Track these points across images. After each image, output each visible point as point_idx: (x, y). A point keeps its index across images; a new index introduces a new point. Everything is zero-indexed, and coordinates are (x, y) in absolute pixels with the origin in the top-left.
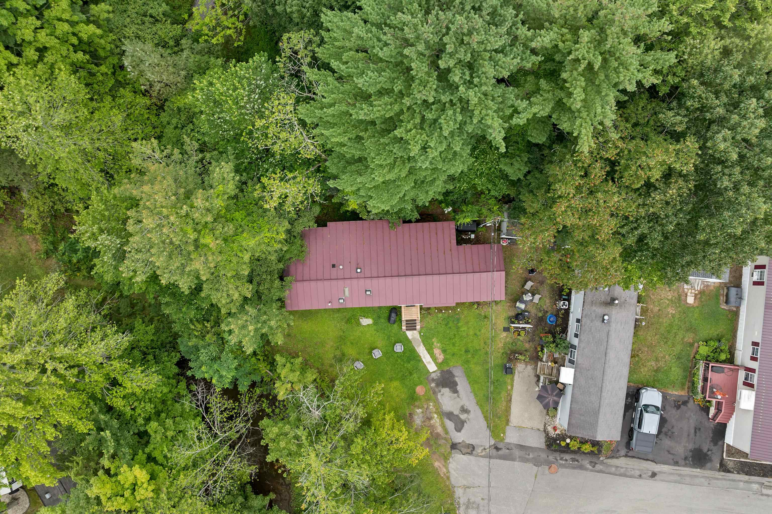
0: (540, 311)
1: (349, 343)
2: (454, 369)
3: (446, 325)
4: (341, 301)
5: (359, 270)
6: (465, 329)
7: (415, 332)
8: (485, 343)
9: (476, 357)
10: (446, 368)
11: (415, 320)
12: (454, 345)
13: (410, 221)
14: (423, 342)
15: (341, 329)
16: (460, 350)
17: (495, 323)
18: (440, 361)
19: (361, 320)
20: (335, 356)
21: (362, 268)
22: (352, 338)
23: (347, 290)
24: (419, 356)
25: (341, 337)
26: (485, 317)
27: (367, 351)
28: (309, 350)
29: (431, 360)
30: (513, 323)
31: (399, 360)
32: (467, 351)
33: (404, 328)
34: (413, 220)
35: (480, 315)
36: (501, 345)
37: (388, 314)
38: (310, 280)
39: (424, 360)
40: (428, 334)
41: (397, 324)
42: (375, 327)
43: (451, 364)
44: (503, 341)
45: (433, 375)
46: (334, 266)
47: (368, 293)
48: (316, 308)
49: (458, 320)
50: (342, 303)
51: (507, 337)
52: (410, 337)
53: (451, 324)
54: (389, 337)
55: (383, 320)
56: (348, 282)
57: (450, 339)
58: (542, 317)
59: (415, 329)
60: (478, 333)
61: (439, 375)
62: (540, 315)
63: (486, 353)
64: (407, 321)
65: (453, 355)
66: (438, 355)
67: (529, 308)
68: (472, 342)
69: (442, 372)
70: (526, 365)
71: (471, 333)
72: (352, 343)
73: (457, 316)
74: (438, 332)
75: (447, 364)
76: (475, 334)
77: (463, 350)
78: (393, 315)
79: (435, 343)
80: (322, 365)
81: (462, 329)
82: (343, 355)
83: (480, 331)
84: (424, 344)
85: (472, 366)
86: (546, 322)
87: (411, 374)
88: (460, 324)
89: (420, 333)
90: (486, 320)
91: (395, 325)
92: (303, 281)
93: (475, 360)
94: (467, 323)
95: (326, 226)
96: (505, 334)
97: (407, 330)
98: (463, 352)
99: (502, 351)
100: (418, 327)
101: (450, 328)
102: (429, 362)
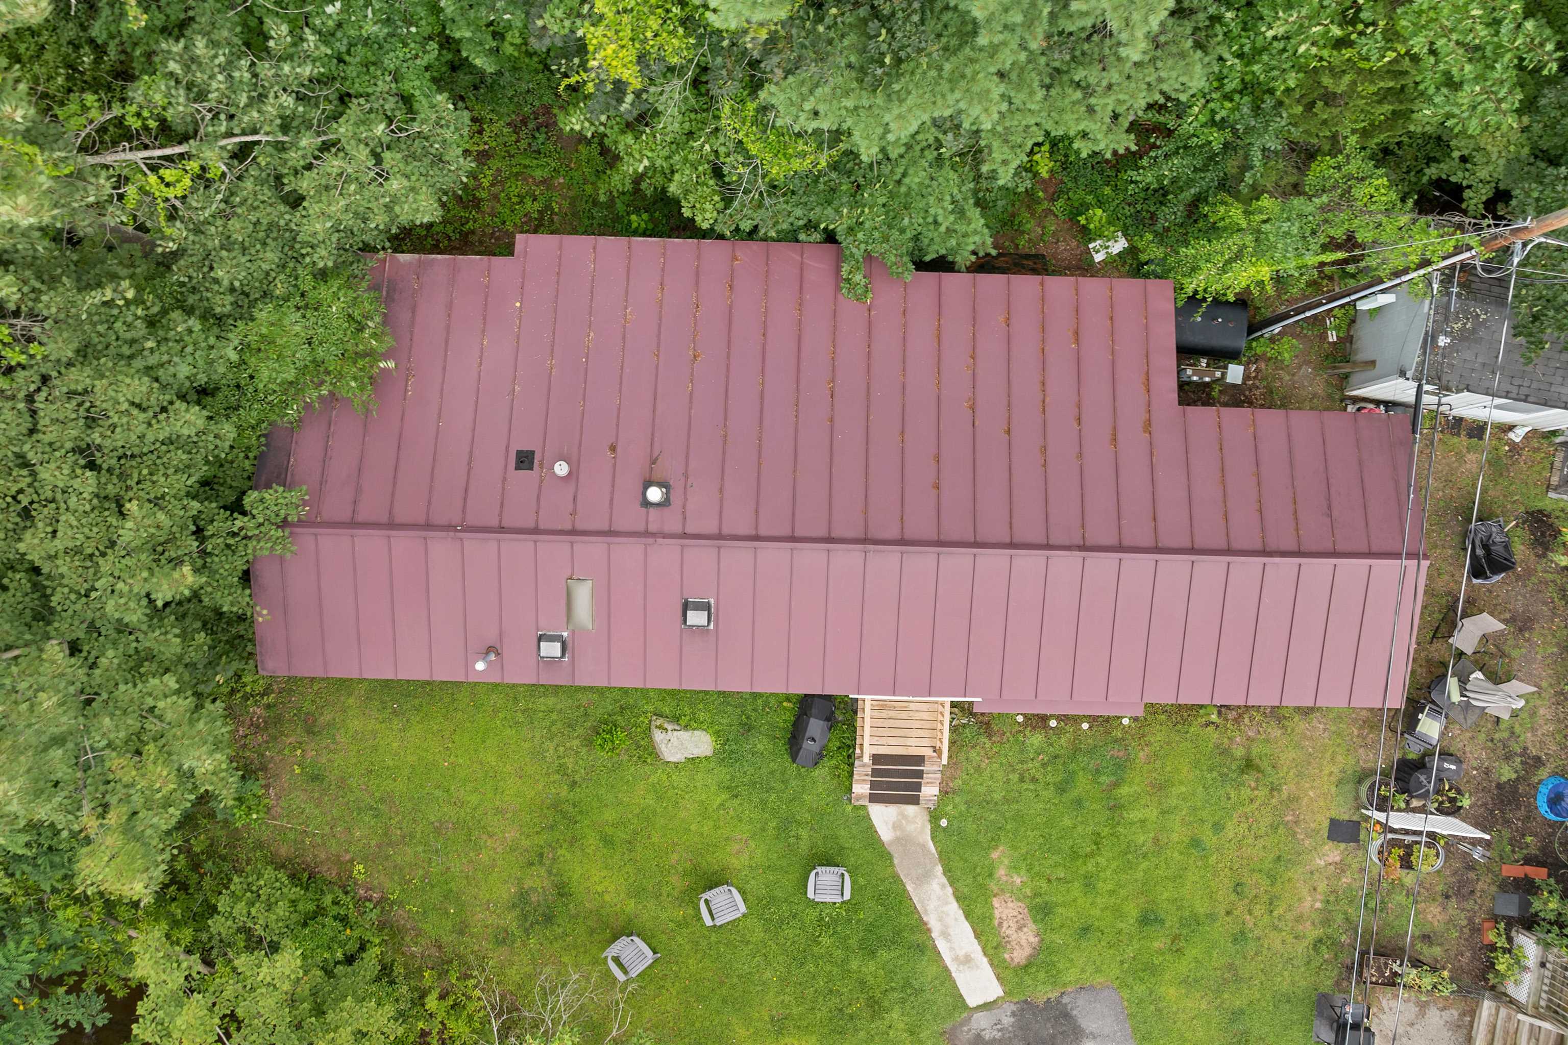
0: (1508, 757)
1: (592, 841)
2: (1082, 1001)
3: (1061, 789)
4: (551, 649)
5: (655, 494)
6: (1152, 814)
7: (911, 809)
8: (1238, 888)
9: (1193, 952)
10: (1043, 993)
11: (920, 760)
12: (1089, 883)
13: (943, 265)
14: (945, 859)
15: (562, 770)
16: (1118, 913)
17: (1293, 799)
18: (1019, 956)
19: (658, 736)
20: (523, 896)
21: (677, 485)
22: (609, 815)
23: (583, 595)
24: (922, 927)
25: (556, 806)
26: (1249, 765)
27: (677, 883)
28: (407, 854)
29: (973, 947)
30: (1383, 805)
31: (825, 940)
32: (1148, 919)
33: (861, 788)
34: (964, 258)
35: (1225, 752)
36: (1311, 904)
37: (789, 717)
38: (392, 525)
39: (941, 945)
40: (970, 827)
41: (828, 764)
42: (723, 774)
43: (1071, 975)
44: (1322, 886)
45: (982, 1023)
46: (525, 460)
47: (696, 618)
48: (420, 674)
49: (1121, 767)
50: (551, 662)
51: (1341, 867)
52: (885, 834)
53: (1083, 784)
54: (786, 824)
55: (762, 744)
56: (594, 548)
57: (1074, 855)
58: (1513, 785)
59: (915, 801)
60: (1209, 838)
61: (1007, 1021)
62: (1507, 773)
63: (1240, 937)
64: (876, 758)
65: (1085, 931)
66: (1009, 930)
67: (1460, 741)
68: (1178, 878)
69: (1026, 1008)
70: (1423, 1007)
71: (1178, 834)
72: (608, 841)
73: (1116, 751)
74: (1019, 818)
75: (1054, 977)
76: (1196, 843)
77: (1132, 911)
78: (815, 726)
79: (1001, 872)
80: (462, 930)
81: (1135, 815)
82: (563, 891)
83: (1218, 827)
84: (948, 872)
85: (1170, 992)
86: (1532, 809)
87: (875, 1007)
88: (1124, 790)
89: (934, 817)
90: (1249, 779)
91: (821, 772)
92: (353, 524)
93: (1184, 966)
94: (1160, 787)
95: (509, 250)
96: (1333, 852)
97: (873, 799)
98: (1129, 924)
99: (1313, 933)
100: (930, 791)
101: (1078, 803)
102: (967, 960)
